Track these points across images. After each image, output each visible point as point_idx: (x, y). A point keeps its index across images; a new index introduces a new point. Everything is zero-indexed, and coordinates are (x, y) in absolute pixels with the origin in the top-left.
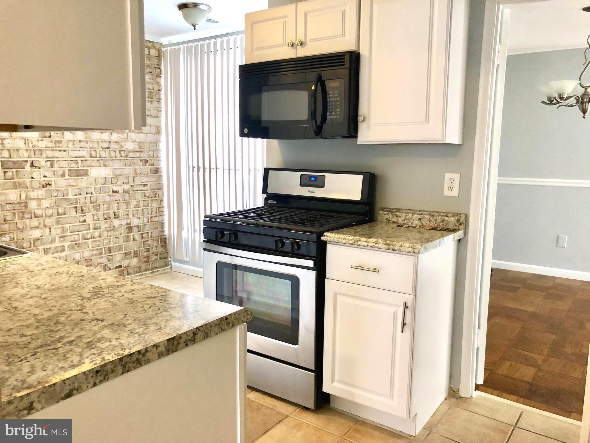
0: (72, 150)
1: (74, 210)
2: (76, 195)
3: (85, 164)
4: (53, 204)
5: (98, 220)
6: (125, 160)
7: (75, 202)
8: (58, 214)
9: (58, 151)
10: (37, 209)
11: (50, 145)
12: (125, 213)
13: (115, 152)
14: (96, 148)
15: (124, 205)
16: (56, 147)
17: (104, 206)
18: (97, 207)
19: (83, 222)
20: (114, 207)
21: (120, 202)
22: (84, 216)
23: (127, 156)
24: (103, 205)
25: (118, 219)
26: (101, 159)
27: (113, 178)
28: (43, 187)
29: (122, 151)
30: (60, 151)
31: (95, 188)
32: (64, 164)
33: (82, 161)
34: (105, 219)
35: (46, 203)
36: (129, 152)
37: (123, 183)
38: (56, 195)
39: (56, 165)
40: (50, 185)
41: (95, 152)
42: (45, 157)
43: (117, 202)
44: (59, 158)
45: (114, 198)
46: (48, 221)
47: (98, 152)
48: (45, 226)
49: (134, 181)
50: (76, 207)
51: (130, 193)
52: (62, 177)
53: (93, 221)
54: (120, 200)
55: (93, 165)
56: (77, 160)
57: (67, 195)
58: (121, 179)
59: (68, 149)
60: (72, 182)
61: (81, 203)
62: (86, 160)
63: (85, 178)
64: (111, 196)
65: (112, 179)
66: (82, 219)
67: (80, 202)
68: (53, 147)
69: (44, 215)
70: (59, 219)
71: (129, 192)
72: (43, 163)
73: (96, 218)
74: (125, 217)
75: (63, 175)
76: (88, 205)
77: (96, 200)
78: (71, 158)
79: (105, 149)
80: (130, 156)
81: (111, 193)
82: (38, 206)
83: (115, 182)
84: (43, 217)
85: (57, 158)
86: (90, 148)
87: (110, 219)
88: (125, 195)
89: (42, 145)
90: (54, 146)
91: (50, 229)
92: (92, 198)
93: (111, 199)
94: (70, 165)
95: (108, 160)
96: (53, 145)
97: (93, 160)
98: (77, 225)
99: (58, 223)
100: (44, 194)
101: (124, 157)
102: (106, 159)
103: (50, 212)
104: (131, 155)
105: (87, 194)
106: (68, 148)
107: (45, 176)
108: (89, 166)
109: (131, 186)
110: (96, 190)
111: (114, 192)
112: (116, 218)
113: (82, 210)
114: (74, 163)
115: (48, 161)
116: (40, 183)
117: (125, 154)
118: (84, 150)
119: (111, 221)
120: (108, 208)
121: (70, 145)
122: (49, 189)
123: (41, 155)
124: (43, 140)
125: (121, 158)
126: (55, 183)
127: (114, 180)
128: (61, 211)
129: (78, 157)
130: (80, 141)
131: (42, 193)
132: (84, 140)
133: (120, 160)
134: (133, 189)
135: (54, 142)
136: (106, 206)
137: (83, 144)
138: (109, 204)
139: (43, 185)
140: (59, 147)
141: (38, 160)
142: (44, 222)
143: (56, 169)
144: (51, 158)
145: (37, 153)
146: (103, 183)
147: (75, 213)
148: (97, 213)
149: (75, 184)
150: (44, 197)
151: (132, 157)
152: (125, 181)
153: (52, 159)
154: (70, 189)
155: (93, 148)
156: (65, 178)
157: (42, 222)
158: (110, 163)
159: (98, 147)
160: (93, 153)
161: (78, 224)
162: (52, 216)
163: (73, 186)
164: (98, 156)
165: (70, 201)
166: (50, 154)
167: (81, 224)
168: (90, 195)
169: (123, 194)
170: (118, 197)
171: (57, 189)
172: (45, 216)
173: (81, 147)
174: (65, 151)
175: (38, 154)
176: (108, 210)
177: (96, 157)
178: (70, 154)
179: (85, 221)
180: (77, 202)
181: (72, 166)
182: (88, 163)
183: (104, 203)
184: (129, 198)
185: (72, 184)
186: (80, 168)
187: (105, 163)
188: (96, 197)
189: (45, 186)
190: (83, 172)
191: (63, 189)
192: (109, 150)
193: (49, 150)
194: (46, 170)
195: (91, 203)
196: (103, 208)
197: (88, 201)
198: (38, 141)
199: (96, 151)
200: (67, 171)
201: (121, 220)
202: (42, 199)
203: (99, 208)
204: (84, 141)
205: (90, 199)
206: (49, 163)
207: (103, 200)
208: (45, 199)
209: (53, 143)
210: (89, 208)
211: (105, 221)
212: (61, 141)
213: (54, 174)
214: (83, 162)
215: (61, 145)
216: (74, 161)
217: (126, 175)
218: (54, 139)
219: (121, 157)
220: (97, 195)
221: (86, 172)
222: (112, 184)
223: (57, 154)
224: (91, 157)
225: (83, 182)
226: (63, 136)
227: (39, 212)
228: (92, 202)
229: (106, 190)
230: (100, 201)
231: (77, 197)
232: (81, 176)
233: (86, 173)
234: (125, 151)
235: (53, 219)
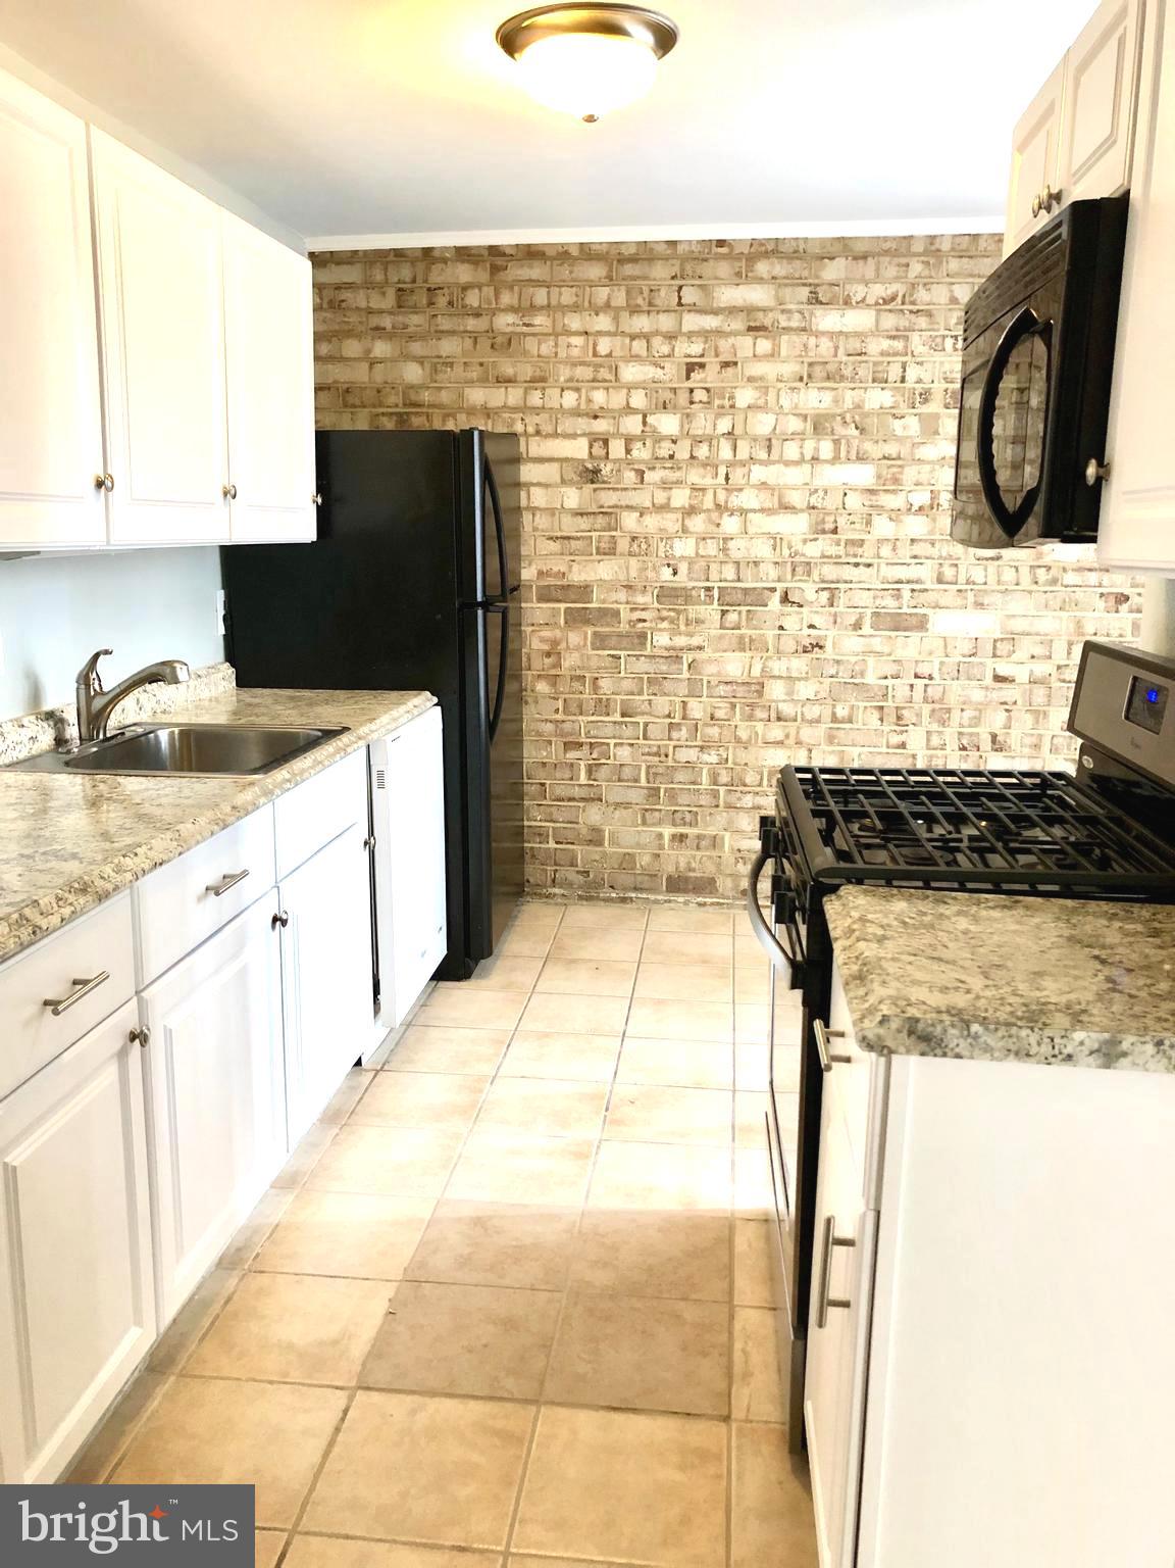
0: (887, 564)
1: (876, 715)
2: (886, 678)
3: (918, 601)
4: (823, 694)
5: (941, 749)
6: (1046, 592)
7: (880, 693)
8: (834, 719)
9: (851, 567)
10: (784, 701)
11: (832, 550)
12: (1028, 741)
13: (1017, 568)
14: (958, 559)
15: (1029, 719)
16: (847, 555)
17: (964, 713)
18: (942, 715)
19: (898, 747)
20: (996, 720)
21: (1014, 707)
22: (902, 732)
23: (1054, 581)
24: (962, 710)
25: (1004, 753)
26: (969, 587)
27: (1002, 640)
28: (805, 652)
29: (1039, 567)
30: (857, 565)
31: (942, 663)
32: (864, 598)
33: (913, 590)
34: (964, 749)
35: (805, 690)
36: (1064, 570)
37: (1033, 657)
38: (833, 671)
39: (842, 601)
40: (821, 647)
41: (955, 569)
42: (817, 579)
43: (1007, 707)
44: (851, 582)
45: (996, 696)
46: (807, 734)
47: (962, 569)
48: (799, 743)
49: (1069, 653)
50: (882, 708)
51: (1053, 685)
52: (855, 629)
53: (928, 749)
54: (1015, 703)
55: (942, 603)
56: (898, 590)
57: (862, 674)
58: (1027, 647)
59: (880, 560)
60: (877, 644)
61: (897, 700)
62: (926, 590)
63: (915, 636)
64: (987, 688)
65: (998, 644)
66: (895, 739)
67: (893, 696)
68: (840, 557)
69: (799, 719)
70: (835, 732)
71: (1049, 683)
72: (810, 595)
73: (935, 741)
74: (1026, 751)
75: (857, 626)
76: (916, 706)
77: (940, 695)
78: (883, 583)
79: (985, 562)
80: (1064, 583)
81: (989, 680)
82: (787, 694)
83: (1005, 653)
84: (796, 720)
85: (846, 582)
86: (940, 557)
87: (978, 750)
88: (1035, 691)
89: (812, 551)
90: (842, 553)
91: (810, 751)
92: (929, 689)
93: (986, 696)
94: (877, 604)
95: (993, 591)
96: (840, 550)
97: (946, 591)
98: (880, 753)
99: (831, 740)
100: (805, 669)
101: (1044, 585)
102: (983, 587)
103: (813, 712)
104: (1071, 578)
105: (917, 676)
106: (879, 558)
107: (811, 626)
108: (933, 605)
109: (1059, 667)
110: (944, 669)
111: (998, 678)
112: (996, 750)
113: (899, 718)
114: (889, 597)
115: (824, 589)
116: (797, 642)
117: (1050, 577)
118: (921, 564)
119: (981, 757)
120: (976, 721)
121: (886, 551)
122: (818, 656)
123: (809, 576)
124: (816, 540)
125: (1035, 587)
126: (834, 643)
127: (1003, 648)
128: (841, 712)
129: (902, 582)
130: (912, 540)
131: (799, 664)
132: (924, 537)
133: (1030, 592)
134: (1062, 677)
135: (843, 544)
136: (968, 714)
137: (918, 549)
138: (980, 709)
139: (804, 646)
140: (855, 556)
141: (799, 588)
142: (798, 733)
143: (841, 609)
144: (833, 582)
145: (799, 570)
146: (967, 652)
147: (879, 722)
148: (941, 729)
149: (886, 650)
150: (804, 675)
151: (1071, 583)
152: (1039, 651)
153: (833, 586)
154: (871, 661)
155: (950, 557)
156: (860, 632)
157: (793, 733)
158: (997, 598)
159: (963, 557)
160: (949, 573)
161: (885, 750)
162: (818, 721)
163: (879, 654)
164: (962, 578)
165: (868, 691)
166: (830, 571)
167: (890, 751)
168: (927, 681)
169: (1028, 687)
170: (1009, 693)
171: (837, 658)
172: (802, 720)
173: (915, 557)
174: (869, 565)
175: (801, 573)
176: (976, 726)
177: (956, 583)
178: (882, 573)
179: (903, 745)
180: (886, 695)
181: (883, 605)
182: (930, 597)
183: (963, 707)
184: (1046, 700)
185: (878, 649)
186: (905, 610)
187: (980, 600)
188: (941, 689)
189: (810, 649)
190: (914, 621)
191: (853, 659)
192: (996, 563)
193: (829, 563)
194: (817, 612)
195: (926, 700)
196: (961, 718)
197: (918, 694)
198: (805, 541)
199: (956, 565)
200: (869, 615)
201: (1013, 757)
202: (799, 679)
203: (949, 718)
204: (926, 541)
205: (925, 691)
206: (825, 595)
207: (962, 699)
208: (806, 679)
209: (842, 547)
210: (919, 715)
211: (964, 753)
212: (863, 540)
213: (835, 622)
214: (916, 594)
215: (860, 551)
216: (890, 592)
217: (1047, 635)
218: (846, 537)
219: (1036, 583)
220: (945, 682)
221: (922, 621)
222: (994, 656)
223: (849, 572)
224: (940, 581)
225: (908, 647)
226: (868, 529)
227: (787, 709)
228: (930, 700)
229: (975, 671)
230: (952, 700)
231: (889, 682)
232: (906, 629)
233: (922, 624)
234: (1049, 568)
235: (820, 731)
